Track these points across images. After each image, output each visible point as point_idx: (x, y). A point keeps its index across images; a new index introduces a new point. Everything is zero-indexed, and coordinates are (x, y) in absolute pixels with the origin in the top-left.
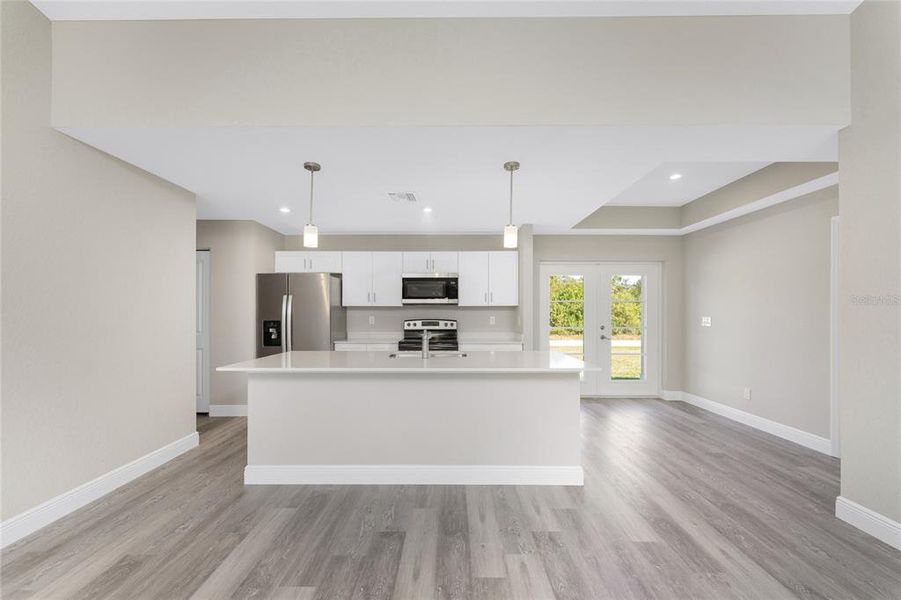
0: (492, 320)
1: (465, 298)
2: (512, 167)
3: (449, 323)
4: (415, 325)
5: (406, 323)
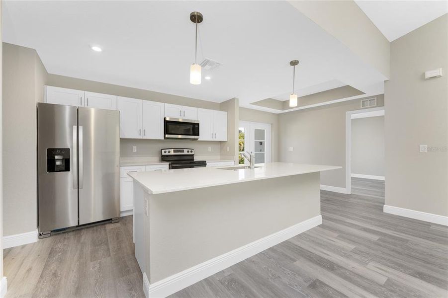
0: (210, 149)
1: (204, 135)
2: (294, 63)
3: (190, 150)
4: (169, 152)
5: (163, 151)
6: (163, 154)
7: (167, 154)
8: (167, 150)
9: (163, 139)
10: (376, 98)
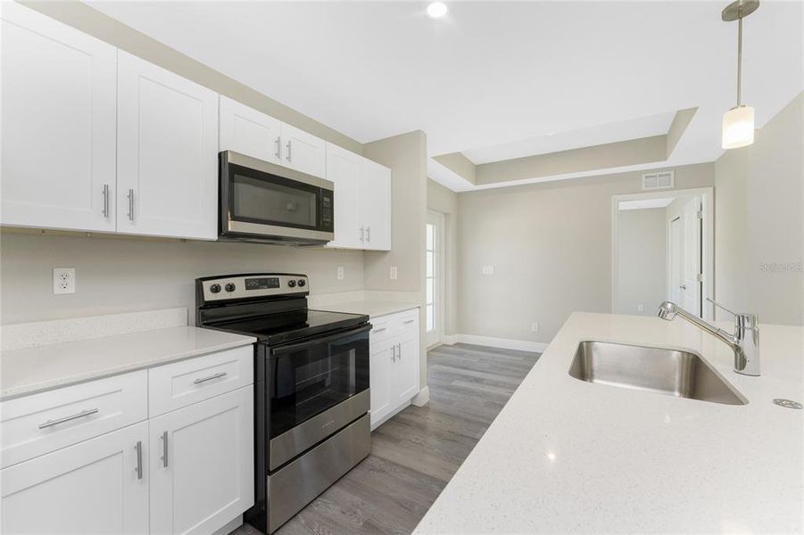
0: (341, 272)
1: (342, 230)
3: (297, 280)
4: (231, 288)
5: (207, 285)
6: (209, 296)
7: (223, 295)
8: (223, 283)
9: (213, 235)
10: (672, 173)
